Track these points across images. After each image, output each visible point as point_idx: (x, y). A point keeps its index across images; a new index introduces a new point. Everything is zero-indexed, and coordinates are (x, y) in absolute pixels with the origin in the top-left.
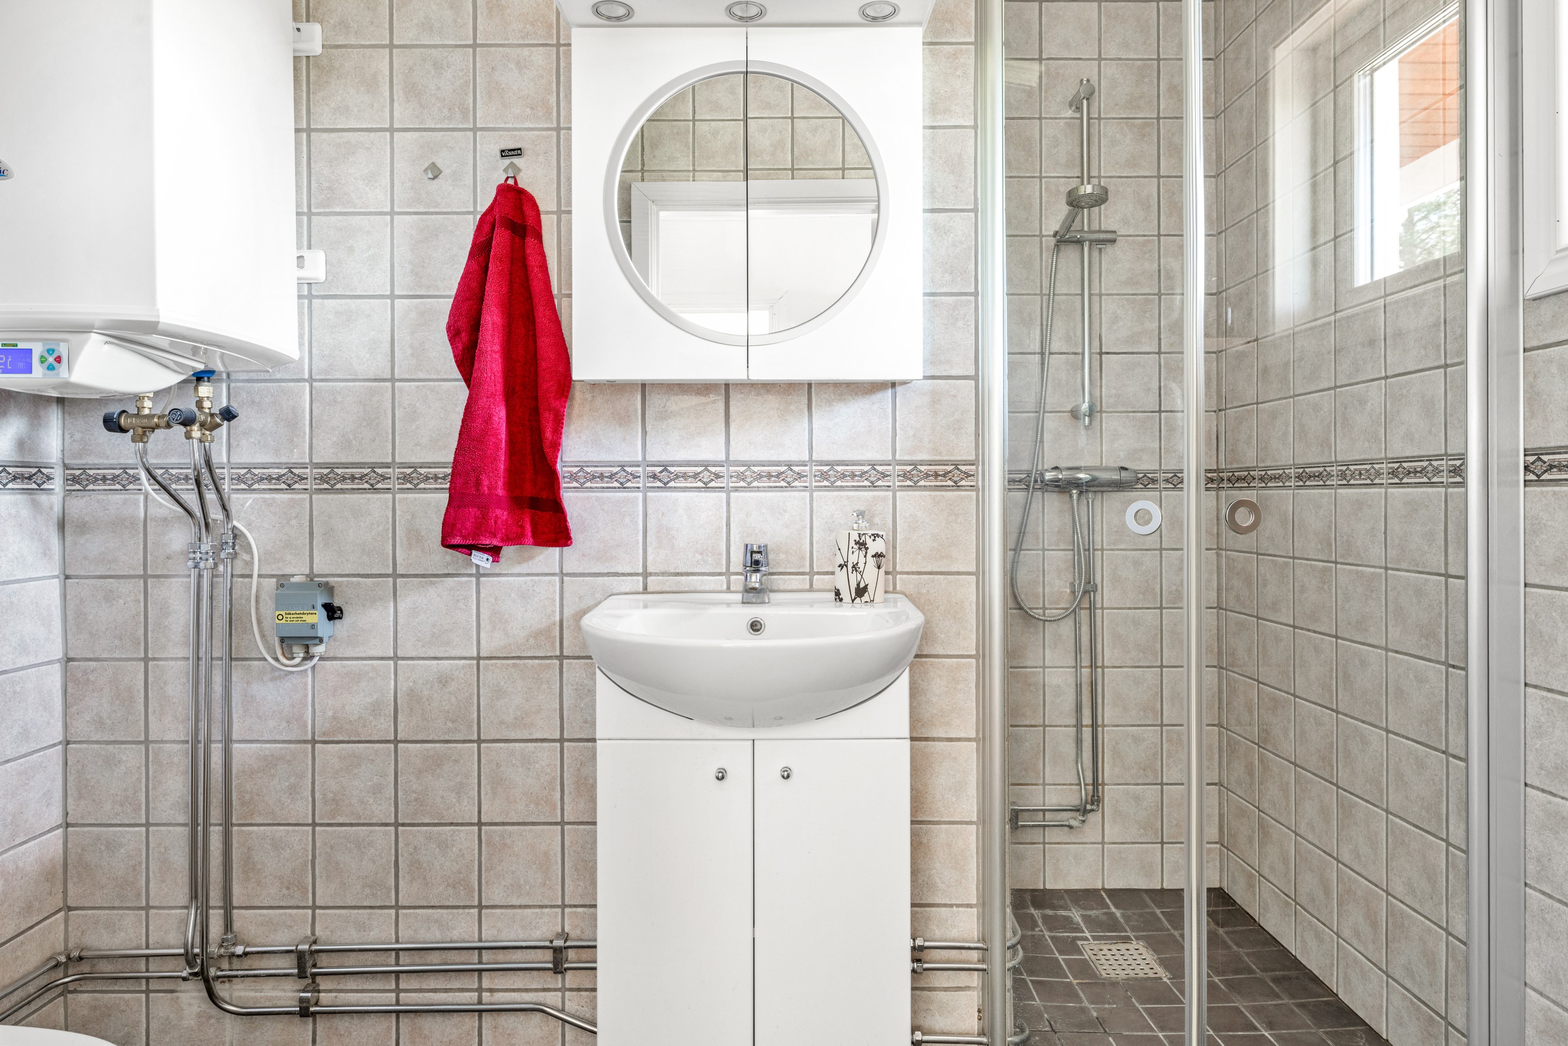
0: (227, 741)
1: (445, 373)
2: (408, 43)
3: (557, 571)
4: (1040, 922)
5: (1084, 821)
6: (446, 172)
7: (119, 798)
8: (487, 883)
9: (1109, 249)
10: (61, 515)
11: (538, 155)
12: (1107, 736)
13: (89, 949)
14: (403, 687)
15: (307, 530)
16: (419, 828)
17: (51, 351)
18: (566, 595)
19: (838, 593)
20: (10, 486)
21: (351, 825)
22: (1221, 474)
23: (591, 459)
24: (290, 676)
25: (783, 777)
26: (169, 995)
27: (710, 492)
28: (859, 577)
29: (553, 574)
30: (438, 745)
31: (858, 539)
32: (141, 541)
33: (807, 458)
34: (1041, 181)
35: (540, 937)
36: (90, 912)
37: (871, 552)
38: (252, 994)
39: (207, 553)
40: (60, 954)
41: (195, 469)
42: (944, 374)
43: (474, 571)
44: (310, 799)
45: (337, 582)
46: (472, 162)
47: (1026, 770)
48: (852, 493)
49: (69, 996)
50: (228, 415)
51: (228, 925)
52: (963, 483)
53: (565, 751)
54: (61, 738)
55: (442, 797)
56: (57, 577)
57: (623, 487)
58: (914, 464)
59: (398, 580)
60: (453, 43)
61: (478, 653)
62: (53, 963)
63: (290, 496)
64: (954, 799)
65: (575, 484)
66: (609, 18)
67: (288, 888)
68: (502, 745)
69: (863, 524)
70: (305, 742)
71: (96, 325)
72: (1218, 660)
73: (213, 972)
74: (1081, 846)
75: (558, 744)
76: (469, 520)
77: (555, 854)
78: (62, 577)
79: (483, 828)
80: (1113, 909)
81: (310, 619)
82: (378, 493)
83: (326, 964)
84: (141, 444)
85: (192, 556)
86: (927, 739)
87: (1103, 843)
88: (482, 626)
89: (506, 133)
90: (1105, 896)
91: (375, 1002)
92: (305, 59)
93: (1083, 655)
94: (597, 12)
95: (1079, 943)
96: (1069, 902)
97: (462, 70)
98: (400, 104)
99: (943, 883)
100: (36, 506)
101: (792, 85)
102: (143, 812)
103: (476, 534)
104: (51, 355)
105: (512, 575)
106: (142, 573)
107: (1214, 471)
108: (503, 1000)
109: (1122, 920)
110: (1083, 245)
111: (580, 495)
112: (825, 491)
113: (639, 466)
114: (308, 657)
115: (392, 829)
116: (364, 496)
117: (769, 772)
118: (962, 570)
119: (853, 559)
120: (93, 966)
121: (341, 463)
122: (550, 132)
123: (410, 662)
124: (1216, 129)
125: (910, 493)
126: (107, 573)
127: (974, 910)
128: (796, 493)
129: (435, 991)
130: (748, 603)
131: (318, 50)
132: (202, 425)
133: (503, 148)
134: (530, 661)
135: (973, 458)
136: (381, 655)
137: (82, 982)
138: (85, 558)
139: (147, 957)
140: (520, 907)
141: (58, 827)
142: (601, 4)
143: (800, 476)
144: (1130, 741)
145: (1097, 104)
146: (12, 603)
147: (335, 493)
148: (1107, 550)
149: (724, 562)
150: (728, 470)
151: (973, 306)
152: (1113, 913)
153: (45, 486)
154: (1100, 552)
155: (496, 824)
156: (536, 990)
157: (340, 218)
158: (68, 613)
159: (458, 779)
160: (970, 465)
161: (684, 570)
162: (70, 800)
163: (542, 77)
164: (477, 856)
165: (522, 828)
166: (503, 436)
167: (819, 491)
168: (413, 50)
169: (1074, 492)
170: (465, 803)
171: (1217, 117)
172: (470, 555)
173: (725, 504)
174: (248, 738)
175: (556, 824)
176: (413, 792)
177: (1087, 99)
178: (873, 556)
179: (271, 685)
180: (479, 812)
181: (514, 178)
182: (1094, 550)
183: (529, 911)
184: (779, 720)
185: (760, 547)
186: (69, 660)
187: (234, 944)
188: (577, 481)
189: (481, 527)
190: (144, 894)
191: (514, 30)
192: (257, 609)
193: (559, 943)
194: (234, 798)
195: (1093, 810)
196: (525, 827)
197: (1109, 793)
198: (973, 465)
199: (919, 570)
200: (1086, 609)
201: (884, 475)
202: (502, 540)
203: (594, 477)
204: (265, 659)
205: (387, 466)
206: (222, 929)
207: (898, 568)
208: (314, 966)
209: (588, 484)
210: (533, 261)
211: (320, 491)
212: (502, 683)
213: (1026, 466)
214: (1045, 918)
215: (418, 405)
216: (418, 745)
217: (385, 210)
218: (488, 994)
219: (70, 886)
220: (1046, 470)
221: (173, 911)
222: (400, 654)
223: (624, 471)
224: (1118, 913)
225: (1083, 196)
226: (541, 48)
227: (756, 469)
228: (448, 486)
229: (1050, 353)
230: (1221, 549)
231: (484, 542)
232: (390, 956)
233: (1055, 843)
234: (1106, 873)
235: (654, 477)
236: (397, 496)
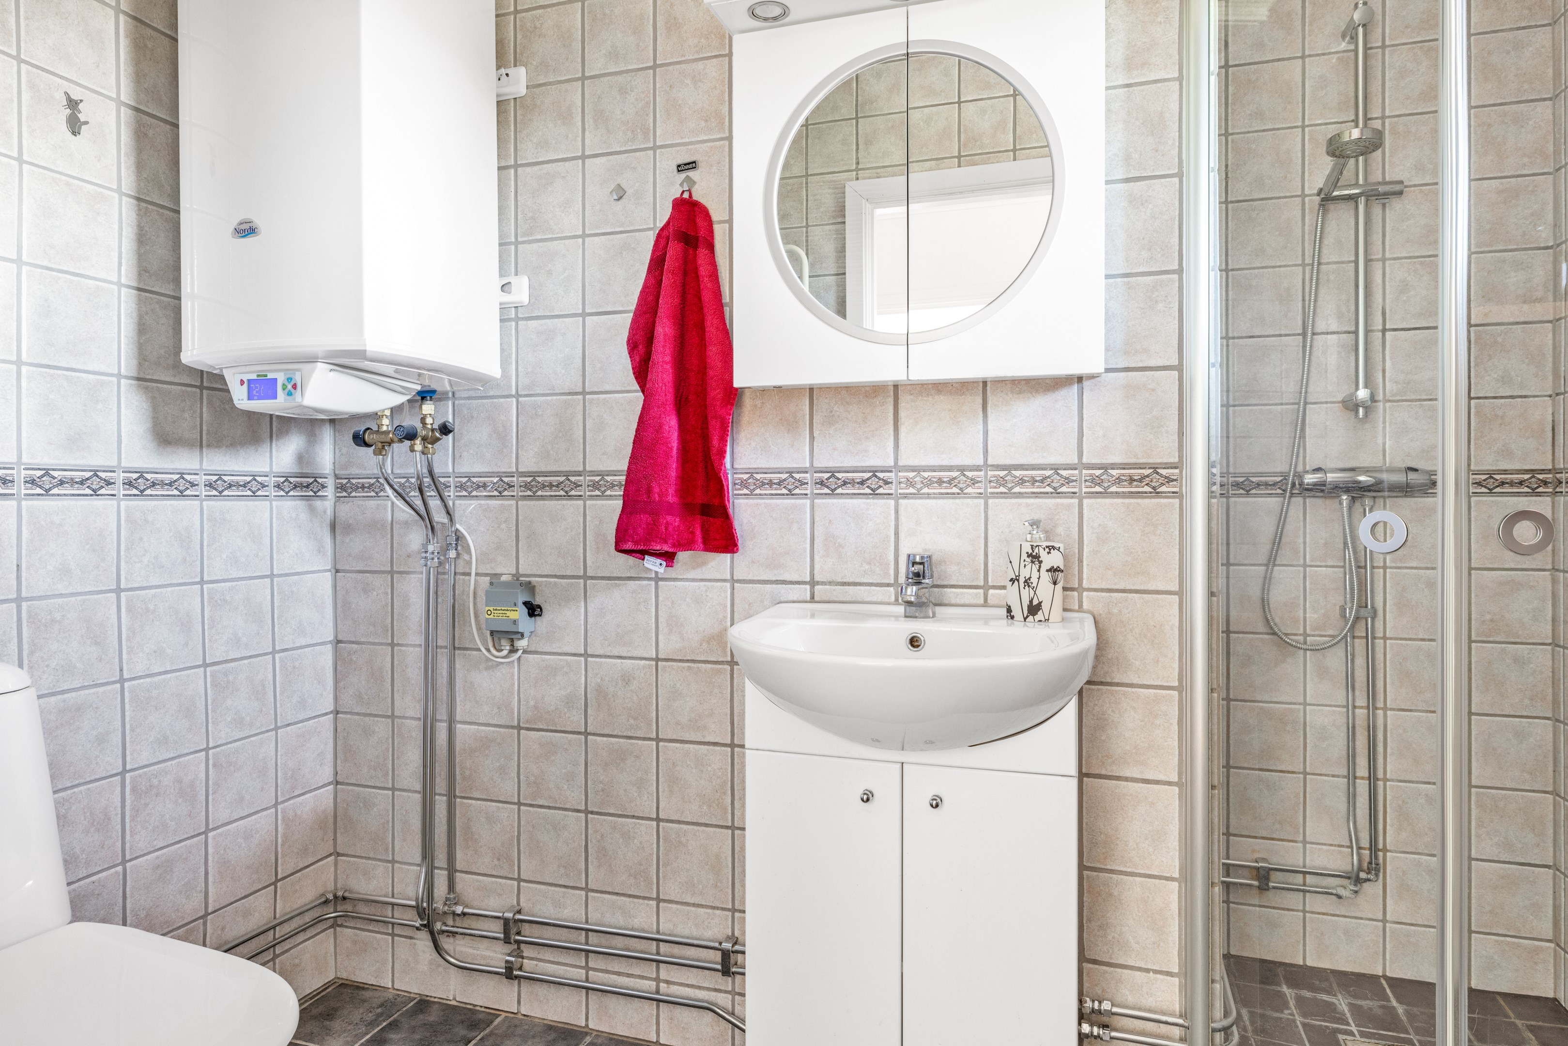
0: (451, 722)
1: (629, 384)
2: (597, 73)
3: (729, 577)
4: (1292, 1004)
5: (1356, 892)
6: (630, 192)
7: (373, 763)
8: (664, 877)
9: (1396, 206)
10: (333, 518)
11: (712, 166)
12: (1390, 793)
13: (350, 891)
14: (593, 682)
15: (514, 533)
16: (605, 817)
17: (289, 379)
18: (736, 601)
19: (1009, 610)
20: (291, 493)
21: (549, 808)
22: (1558, 476)
23: (760, 466)
24: (501, 667)
25: (932, 806)
26: (409, 940)
27: (877, 499)
28: (1032, 593)
29: (725, 581)
30: (621, 740)
31: (1030, 551)
32: (389, 541)
33: (981, 463)
34: (1303, 131)
35: (711, 938)
36: (352, 859)
37: (1045, 566)
38: (470, 951)
39: (433, 553)
40: (330, 892)
41: (418, 478)
42: (1141, 365)
43: (653, 576)
44: (516, 780)
45: (538, 582)
46: (652, 180)
47: (1280, 823)
48: (1032, 501)
49: (338, 929)
50: (445, 430)
51: (451, 887)
52: (1163, 489)
53: (736, 756)
54: (332, 708)
55: (625, 790)
56: (330, 571)
57: (791, 494)
58: (1105, 467)
59: (588, 582)
60: (636, 67)
61: (657, 654)
62: (323, 899)
63: (500, 502)
64: (1151, 850)
65: (745, 491)
66: (766, 19)
67: (499, 860)
68: (678, 745)
69: (1038, 535)
70: (513, 727)
71: (320, 356)
72: (1554, 710)
73: (438, 926)
74: (1353, 920)
75: (729, 749)
76: (640, 526)
77: (726, 858)
78: (333, 571)
79: (661, 824)
80: (1394, 1003)
81: (513, 615)
82: (571, 499)
83: (529, 933)
84: (381, 457)
85: (424, 555)
86: (1118, 778)
87: (1384, 921)
88: (660, 629)
89: (682, 148)
90: (1386, 986)
91: (568, 975)
92: (512, 101)
93: (1357, 693)
94: (753, 15)
95: (1341, 1037)
96: (1335, 986)
97: (643, 92)
98: (590, 132)
99: (1138, 943)
100: (312, 510)
101: (959, 61)
102: (390, 778)
103: (647, 541)
104: (289, 383)
105: (687, 580)
106: (389, 569)
107: (1549, 471)
108: (678, 993)
109: (1404, 1018)
110: (1357, 202)
111: (751, 501)
112: (1001, 498)
113: (807, 472)
114: (513, 650)
115: (583, 815)
116: (560, 502)
117: (918, 801)
118: (1161, 588)
119: (1025, 573)
120: (355, 906)
121: (542, 472)
122: (722, 142)
123: (598, 660)
124: (1553, 38)
125: (1099, 500)
126: (365, 569)
127: (1176, 980)
128: (969, 501)
129: (619, 974)
130: (911, 617)
131: (522, 91)
132: (424, 439)
133: (680, 162)
134: (703, 665)
135: (1176, 460)
136: (573, 651)
137: (347, 919)
138: (350, 555)
139: (393, 905)
140: (694, 905)
141: (330, 784)
142: (757, 6)
143: (974, 482)
144: (1422, 801)
145: (1380, 30)
146: (292, 592)
147: (536, 500)
148: (1391, 568)
149: (892, 572)
150: (896, 475)
151: (1177, 284)
152: (1394, 1008)
153: (320, 493)
154: (1381, 571)
155: (672, 821)
156: (708, 989)
157: (540, 244)
158: (338, 601)
159: (639, 774)
160: (1172, 468)
161: (851, 580)
162: (339, 762)
163: (715, 88)
164: (655, 850)
165: (696, 828)
166: (675, 444)
167: (994, 497)
168: (602, 79)
169: (1345, 497)
170: (645, 798)
171: (1555, 22)
172: (643, 559)
173: (893, 512)
174: (468, 720)
175: (727, 827)
176: (601, 782)
177: (1364, 25)
178: (1047, 571)
179: (485, 673)
180: (658, 808)
181: (690, 191)
182: (1373, 567)
183: (702, 911)
184: (930, 743)
185: (922, 558)
186: (339, 642)
187: (455, 904)
188: (747, 488)
189: (652, 534)
190: (390, 849)
191: (690, 46)
192: (475, 604)
193: (727, 946)
194: (457, 773)
195: (1369, 880)
196: (698, 828)
197: (1393, 862)
198: (1176, 468)
199: (1110, 587)
200: (1361, 637)
201: (1068, 481)
202: (674, 546)
203: (763, 484)
204: (479, 650)
205: (578, 474)
206: (447, 891)
207: (1085, 584)
208: (519, 933)
209: (758, 491)
210: (703, 271)
211: (525, 497)
212: (678, 685)
213: (1282, 467)
214: (1299, 1000)
215: (605, 416)
216: (605, 739)
217: (577, 233)
218: (665, 985)
219: (338, 835)
220: (1307, 472)
221: (412, 868)
222: (590, 652)
223: (792, 477)
224: (1400, 1010)
225: (1347, 143)
226: (715, 60)
227: (926, 474)
228: (622, 493)
229: (1314, 334)
230: (1557, 570)
231: (655, 548)
232: (581, 935)
233: (1319, 913)
234: (1388, 957)
235: (822, 483)
236: (588, 502)
